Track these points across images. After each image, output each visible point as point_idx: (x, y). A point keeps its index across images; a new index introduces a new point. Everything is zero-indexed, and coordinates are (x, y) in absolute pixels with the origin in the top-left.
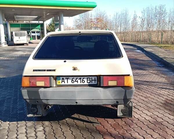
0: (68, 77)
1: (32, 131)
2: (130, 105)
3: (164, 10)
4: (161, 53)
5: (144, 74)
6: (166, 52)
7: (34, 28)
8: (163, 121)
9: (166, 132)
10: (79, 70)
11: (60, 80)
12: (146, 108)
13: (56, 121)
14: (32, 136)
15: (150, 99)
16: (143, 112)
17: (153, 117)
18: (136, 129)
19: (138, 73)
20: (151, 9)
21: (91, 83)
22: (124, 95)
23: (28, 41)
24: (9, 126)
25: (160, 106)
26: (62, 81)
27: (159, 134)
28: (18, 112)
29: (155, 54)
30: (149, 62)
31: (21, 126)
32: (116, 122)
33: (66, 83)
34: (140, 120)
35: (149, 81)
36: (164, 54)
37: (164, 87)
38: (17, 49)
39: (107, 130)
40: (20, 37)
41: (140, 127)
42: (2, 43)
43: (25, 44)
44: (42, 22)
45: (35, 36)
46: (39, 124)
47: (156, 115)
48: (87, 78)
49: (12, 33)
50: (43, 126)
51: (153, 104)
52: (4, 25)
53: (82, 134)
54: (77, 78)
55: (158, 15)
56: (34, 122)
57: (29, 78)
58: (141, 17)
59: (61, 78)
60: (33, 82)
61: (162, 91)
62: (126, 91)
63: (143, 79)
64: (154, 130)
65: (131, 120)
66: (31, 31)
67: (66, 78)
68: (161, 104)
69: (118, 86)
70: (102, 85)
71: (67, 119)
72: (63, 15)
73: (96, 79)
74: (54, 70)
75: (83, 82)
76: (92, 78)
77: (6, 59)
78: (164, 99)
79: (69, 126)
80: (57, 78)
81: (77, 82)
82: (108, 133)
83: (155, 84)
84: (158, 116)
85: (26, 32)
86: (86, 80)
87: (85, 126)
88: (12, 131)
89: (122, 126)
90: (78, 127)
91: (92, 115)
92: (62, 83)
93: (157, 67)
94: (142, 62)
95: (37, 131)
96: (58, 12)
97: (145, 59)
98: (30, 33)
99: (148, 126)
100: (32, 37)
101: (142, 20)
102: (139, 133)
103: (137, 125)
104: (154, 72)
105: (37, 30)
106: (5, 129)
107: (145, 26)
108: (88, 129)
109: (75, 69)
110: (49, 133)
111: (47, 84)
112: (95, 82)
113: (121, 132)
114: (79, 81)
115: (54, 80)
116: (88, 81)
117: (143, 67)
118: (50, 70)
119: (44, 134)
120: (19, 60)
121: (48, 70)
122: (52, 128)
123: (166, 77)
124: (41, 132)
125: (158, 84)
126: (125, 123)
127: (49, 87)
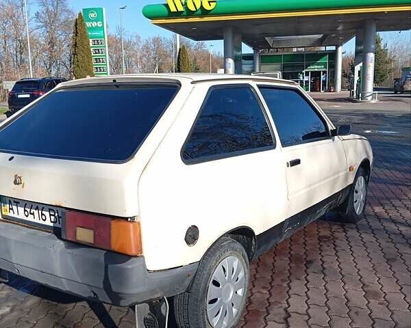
2: (163, 309)
7: (313, 64)
10: (23, 186)
21: (57, 225)
26: (10, 208)
33: (16, 215)
44: (333, 48)
48: (50, 210)
54: (32, 206)
66: (304, 71)
67: (14, 202)
69: (96, 245)
75: (44, 217)
76: (57, 211)
81: (33, 216)
86: (47, 214)
92: (10, 212)
98: (301, 75)
105: (320, 67)
114: (36, 214)
116: (53, 218)
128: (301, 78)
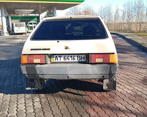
0: (60, 55)
1: (30, 102)
2: (115, 79)
3: (142, 4)
4: (140, 40)
5: (126, 56)
6: (144, 39)
7: (31, 20)
8: (142, 94)
9: (145, 103)
10: (70, 49)
11: (54, 57)
12: (127, 83)
13: (51, 94)
14: (30, 106)
15: (130, 76)
16: (124, 87)
17: (133, 91)
18: (119, 101)
19: (120, 56)
20: (131, 4)
21: (80, 61)
22: (109, 71)
23: (26, 31)
24: (10, 98)
25: (140, 82)
26: (56, 59)
27: (139, 104)
28: (18, 87)
29: (135, 41)
30: (130, 47)
31: (20, 98)
32: (102, 95)
33: (59, 61)
34: (122, 93)
35: (129, 62)
36: (142, 40)
37: (143, 67)
38: (17, 38)
39: (94, 101)
40: (19, 27)
41: (123, 99)
42: (4, 33)
43: (24, 33)
44: (38, 15)
45: (32, 26)
46: (36, 96)
47: (136, 89)
48: (77, 56)
49: (13, 24)
50: (39, 98)
51: (134, 81)
52: (6, 18)
53: (73, 104)
54: (69, 56)
55: (137, 9)
56: (31, 95)
57: (27, 56)
58: (122, 10)
59: (55, 56)
60: (30, 60)
61: (141, 70)
62: (111, 67)
63: (125, 60)
64: (135, 101)
65: (115, 93)
66: (28, 23)
67: (59, 56)
68: (140, 81)
69: (104, 62)
70: (90, 62)
71: (60, 92)
72: (55, 9)
73: (85, 57)
74: (49, 49)
75: (74, 59)
76: (81, 56)
77: (7, 45)
78: (142, 77)
79: (62, 98)
80: (51, 56)
81: (68, 60)
82: (95, 103)
83: (135, 64)
84: (138, 90)
85: (24, 23)
86: (76, 58)
87: (75, 98)
88: (13, 102)
89: (107, 98)
90: (69, 98)
91: (81, 89)
92: (55, 60)
93: (136, 51)
94: (123, 47)
95: (35, 102)
96: (51, 6)
97: (126, 45)
98: (28, 24)
99: (129, 98)
100: (30, 28)
101: (123, 13)
102: (122, 104)
103: (120, 97)
104: (134, 55)
105: (34, 21)
106: (7, 100)
107: (126, 18)
108: (78, 100)
109: (66, 48)
110: (45, 104)
111: (43, 61)
112: (84, 60)
113: (106, 102)
114: (70, 58)
115: (49, 58)
116: (78, 59)
117: (124, 51)
118: (45, 49)
119: (41, 104)
120: (19, 46)
121: (43, 49)
122: (47, 99)
123: (144, 59)
124: (38, 103)
125: (137, 64)
126: (110, 95)
127: (45, 64)
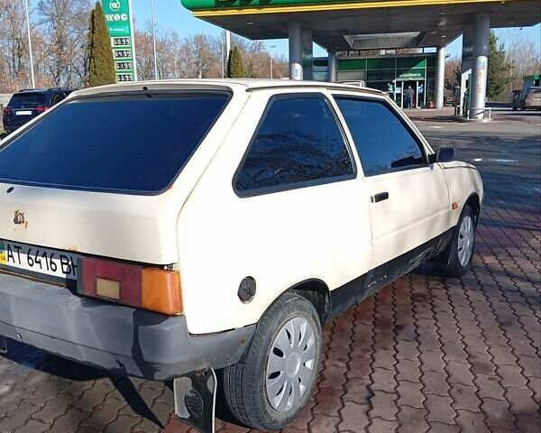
0: (18, 244)
2: (209, 385)
10: (26, 225)
21: (72, 276)
26: (8, 256)
33: (17, 264)
44: (434, 50)
48: (61, 257)
54: (38, 252)
66: (394, 81)
67: (15, 247)
69: (122, 302)
70: (80, 291)
75: (53, 266)
76: (72, 258)
81: (39, 265)
86: (58, 263)
92: (8, 260)
98: (391, 86)
105: (415, 75)
114: (44, 262)
116: (65, 267)
128: (391, 89)
